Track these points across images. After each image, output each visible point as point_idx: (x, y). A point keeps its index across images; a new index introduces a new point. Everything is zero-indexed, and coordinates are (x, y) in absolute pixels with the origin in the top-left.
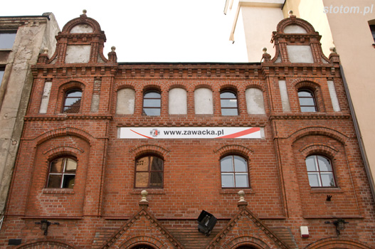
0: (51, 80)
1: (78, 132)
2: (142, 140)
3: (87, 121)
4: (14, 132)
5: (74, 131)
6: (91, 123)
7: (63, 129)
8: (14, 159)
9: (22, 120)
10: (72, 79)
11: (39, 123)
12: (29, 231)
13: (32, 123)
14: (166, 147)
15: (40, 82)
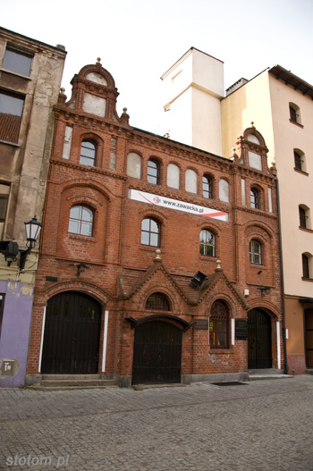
0: (72, 126)
1: (99, 186)
2: (149, 205)
3: (106, 177)
4: (41, 172)
5: (96, 184)
6: (110, 179)
7: (87, 180)
8: (43, 200)
9: (48, 161)
10: (92, 131)
11: (64, 168)
12: (62, 270)
13: (57, 166)
14: (166, 214)
15: (61, 124)
